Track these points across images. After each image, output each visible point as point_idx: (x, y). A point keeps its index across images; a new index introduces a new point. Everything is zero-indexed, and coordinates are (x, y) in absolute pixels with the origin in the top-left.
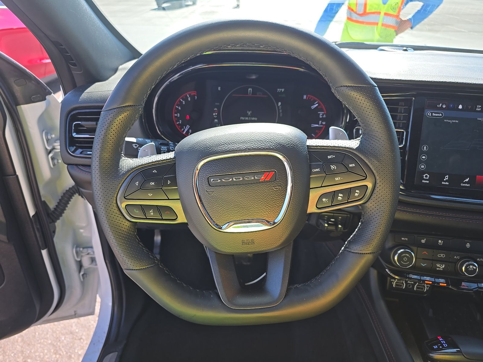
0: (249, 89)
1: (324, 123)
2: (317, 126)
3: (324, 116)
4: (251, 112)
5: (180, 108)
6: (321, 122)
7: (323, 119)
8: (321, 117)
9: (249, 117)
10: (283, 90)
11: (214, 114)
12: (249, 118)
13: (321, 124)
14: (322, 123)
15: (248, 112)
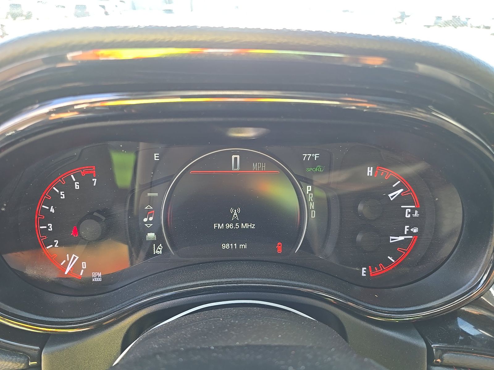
0: (233, 157)
1: (415, 230)
2: (401, 238)
3: (416, 214)
4: (239, 210)
5: (52, 210)
6: (409, 228)
7: (412, 222)
8: (408, 216)
9: (234, 222)
10: (316, 156)
11: (145, 220)
12: (234, 226)
13: (410, 233)
14: (412, 230)
15: (232, 210)
